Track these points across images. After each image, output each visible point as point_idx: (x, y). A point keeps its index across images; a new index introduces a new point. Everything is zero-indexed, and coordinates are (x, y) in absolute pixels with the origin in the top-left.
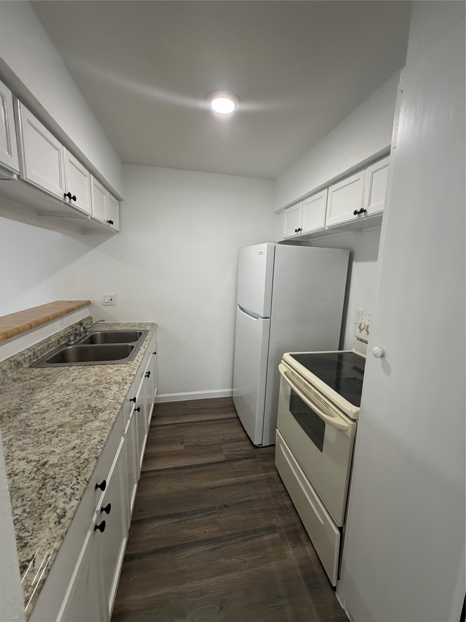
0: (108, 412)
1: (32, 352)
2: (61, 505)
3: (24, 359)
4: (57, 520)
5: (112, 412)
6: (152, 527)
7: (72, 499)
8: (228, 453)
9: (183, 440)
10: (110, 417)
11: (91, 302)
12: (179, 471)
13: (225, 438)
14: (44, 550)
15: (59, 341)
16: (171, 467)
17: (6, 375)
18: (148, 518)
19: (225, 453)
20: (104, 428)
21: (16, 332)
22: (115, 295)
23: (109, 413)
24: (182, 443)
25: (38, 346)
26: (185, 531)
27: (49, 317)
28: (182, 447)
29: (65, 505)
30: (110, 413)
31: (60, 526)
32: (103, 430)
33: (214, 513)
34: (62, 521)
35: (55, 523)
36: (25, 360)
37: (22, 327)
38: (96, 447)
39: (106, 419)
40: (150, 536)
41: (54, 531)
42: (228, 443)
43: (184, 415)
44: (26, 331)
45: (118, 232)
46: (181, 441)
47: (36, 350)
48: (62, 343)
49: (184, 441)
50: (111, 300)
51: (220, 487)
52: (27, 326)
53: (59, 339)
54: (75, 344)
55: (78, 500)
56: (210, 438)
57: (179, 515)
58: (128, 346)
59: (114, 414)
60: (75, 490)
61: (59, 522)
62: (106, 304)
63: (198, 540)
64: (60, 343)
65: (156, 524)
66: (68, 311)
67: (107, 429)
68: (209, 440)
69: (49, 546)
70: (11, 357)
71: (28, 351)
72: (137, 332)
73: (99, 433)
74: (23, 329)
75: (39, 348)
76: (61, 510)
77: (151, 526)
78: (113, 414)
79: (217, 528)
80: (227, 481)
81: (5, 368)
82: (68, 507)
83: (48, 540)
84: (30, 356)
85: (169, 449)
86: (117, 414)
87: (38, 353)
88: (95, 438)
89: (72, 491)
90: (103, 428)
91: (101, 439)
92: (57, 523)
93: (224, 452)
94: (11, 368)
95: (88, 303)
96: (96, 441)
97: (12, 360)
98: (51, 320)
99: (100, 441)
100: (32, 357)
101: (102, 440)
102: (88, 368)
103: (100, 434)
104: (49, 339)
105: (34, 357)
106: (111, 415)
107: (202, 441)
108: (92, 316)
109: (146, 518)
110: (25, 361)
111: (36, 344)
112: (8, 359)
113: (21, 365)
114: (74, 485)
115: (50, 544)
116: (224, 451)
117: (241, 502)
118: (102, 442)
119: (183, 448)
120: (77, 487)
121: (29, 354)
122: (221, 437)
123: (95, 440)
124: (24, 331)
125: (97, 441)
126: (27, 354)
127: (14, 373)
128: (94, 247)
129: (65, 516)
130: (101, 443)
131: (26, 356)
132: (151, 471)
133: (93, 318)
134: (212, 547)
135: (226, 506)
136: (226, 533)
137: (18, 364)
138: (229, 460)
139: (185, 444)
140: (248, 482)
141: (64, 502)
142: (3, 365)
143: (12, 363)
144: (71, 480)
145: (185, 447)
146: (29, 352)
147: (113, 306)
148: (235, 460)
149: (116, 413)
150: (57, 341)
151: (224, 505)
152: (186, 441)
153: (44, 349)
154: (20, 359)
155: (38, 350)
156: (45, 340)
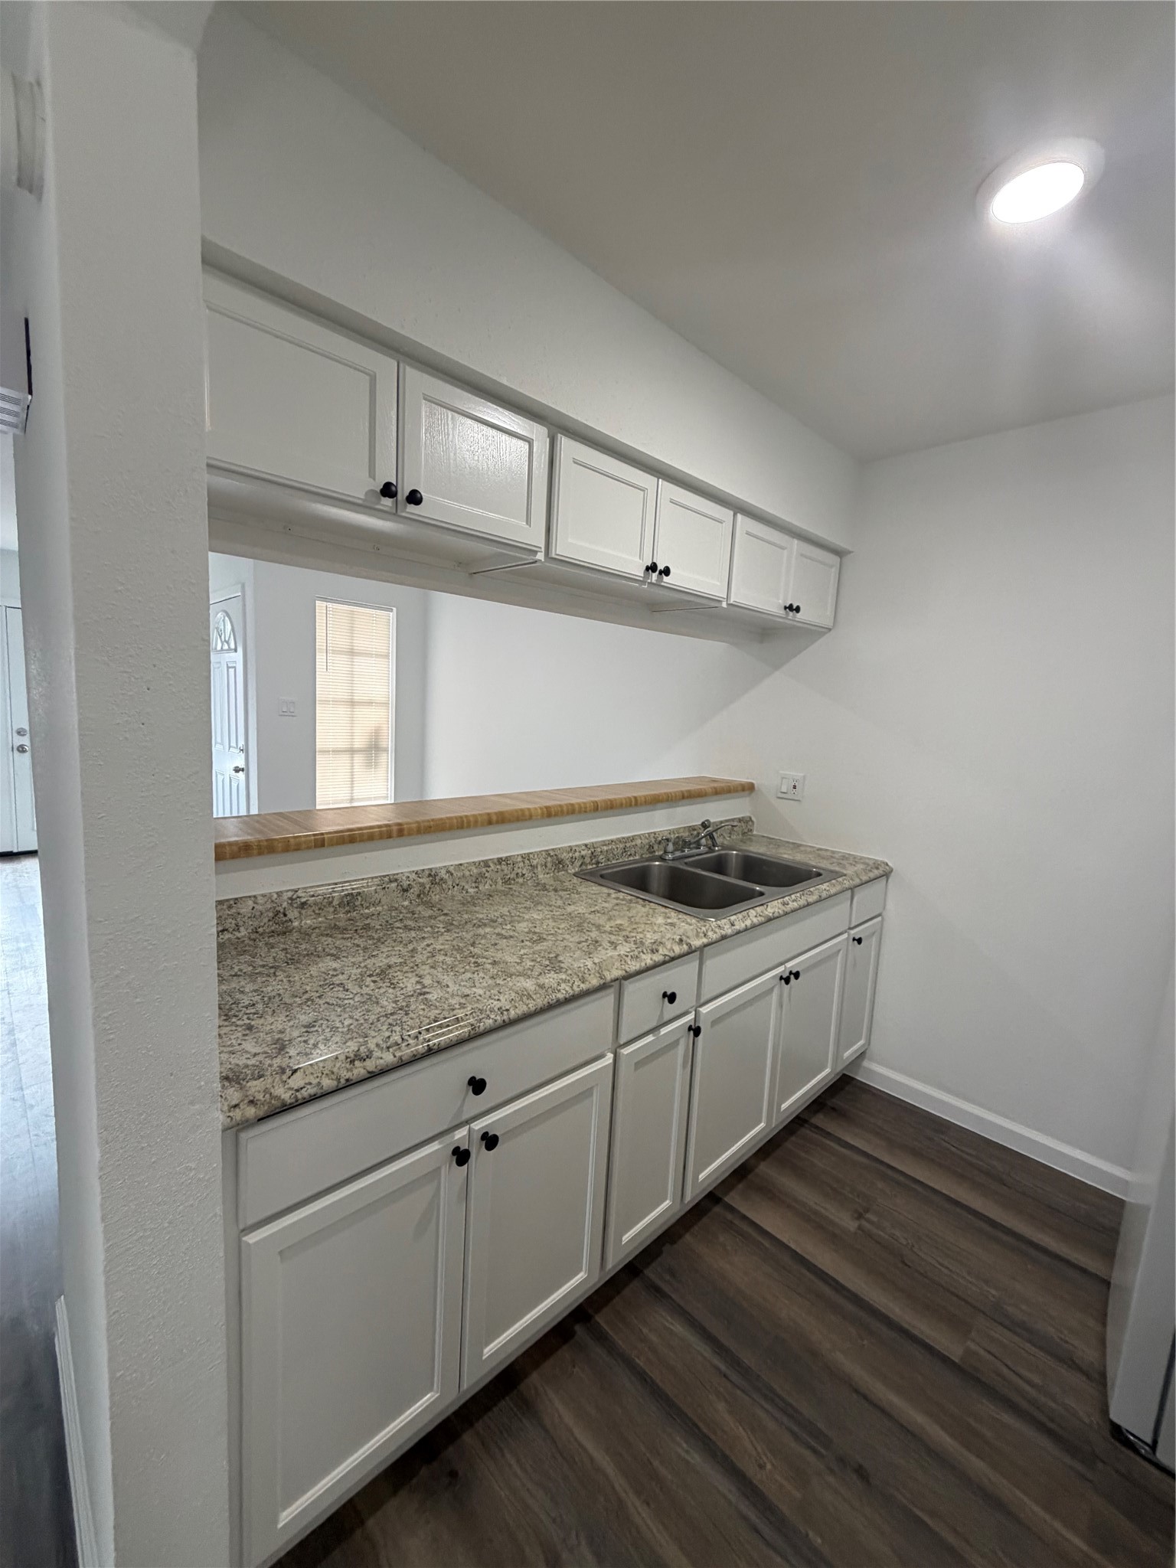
0: (564, 976)
1: (590, 852)
2: (372, 1045)
3: (572, 858)
4: (352, 1055)
5: (572, 982)
6: (667, 1324)
7: (391, 1050)
8: (982, 1352)
9: (867, 1211)
10: (559, 988)
11: (756, 786)
12: (804, 1271)
13: (1005, 1306)
14: (312, 1074)
15: (651, 846)
16: (793, 1246)
17: (534, 873)
18: (673, 1300)
19: (973, 1346)
20: (529, 997)
21: (565, 809)
22: (804, 777)
23: (562, 979)
24: (860, 1216)
25: (606, 845)
26: (721, 1406)
27: (639, 799)
28: (851, 1225)
29: (376, 1049)
30: (564, 981)
31: (348, 1066)
32: (525, 998)
33: (814, 1451)
34: (356, 1062)
35: (347, 1058)
36: (572, 860)
37: (579, 804)
38: (488, 1012)
39: (546, 986)
40: (653, 1338)
41: (338, 1065)
42: (1005, 1327)
43: (916, 1154)
44: (585, 812)
45: (830, 630)
46: (861, 1211)
47: (599, 850)
48: (657, 853)
49: (868, 1216)
50: (795, 787)
51: (883, 1411)
52: (588, 806)
53: (651, 844)
54: (673, 860)
55: (395, 1057)
56: (951, 1267)
57: (735, 1363)
58: (754, 890)
59: (572, 987)
60: (406, 1043)
61: (352, 1062)
62: (782, 797)
63: (733, 1458)
64: (654, 852)
65: (678, 1328)
66: (686, 794)
67: (534, 1000)
68: (947, 1268)
69: (320, 1075)
70: (553, 849)
71: (584, 847)
72: (812, 871)
73: (513, 997)
74: (580, 808)
75: (605, 848)
76: (366, 1050)
77: (668, 1321)
78: (570, 985)
79: (798, 1495)
80: (918, 1418)
81: (535, 862)
82: (377, 1053)
83: (324, 1067)
84: (583, 857)
85: (816, 1203)
86: (577, 990)
87: (601, 857)
88: (498, 1000)
89: (400, 1041)
90: (528, 994)
91: (507, 1007)
92: (349, 1060)
93: (973, 1341)
94: (546, 866)
95: (749, 788)
96: (497, 1004)
97: (552, 854)
98: (641, 804)
99: (504, 1009)
100: (587, 860)
101: (507, 1010)
102: (637, 903)
103: (512, 999)
104: (633, 838)
105: (592, 860)
106: (563, 985)
107: (923, 1255)
108: (753, 819)
109: (671, 1297)
110: (573, 863)
111: (604, 841)
112: (547, 851)
113: (563, 866)
114: (409, 1035)
115: (323, 1073)
116: (973, 1334)
117: (919, 1521)
118: (505, 1013)
119: (852, 1229)
120: (411, 1041)
121: (583, 853)
122: (993, 1292)
123: (495, 1003)
124: (580, 812)
125: (498, 1006)
126: (580, 852)
127: (549, 875)
128: (777, 667)
129: (365, 1060)
130: (502, 1013)
131: (577, 854)
132: (744, 1218)
133: (752, 821)
134: (753, 1515)
135: (861, 1472)
136: (811, 1534)
137: (560, 863)
138: (965, 1372)
139: (864, 1223)
140: (993, 1501)
141: (377, 1045)
142: (536, 856)
143: (549, 859)
144: (412, 1028)
145: (860, 1232)
146: (583, 850)
147: (796, 803)
148: (990, 1392)
149: (575, 987)
150: (648, 847)
151: (861, 1466)
152: (874, 1219)
153: (615, 853)
154: (565, 856)
155: (601, 852)
156: (624, 838)
